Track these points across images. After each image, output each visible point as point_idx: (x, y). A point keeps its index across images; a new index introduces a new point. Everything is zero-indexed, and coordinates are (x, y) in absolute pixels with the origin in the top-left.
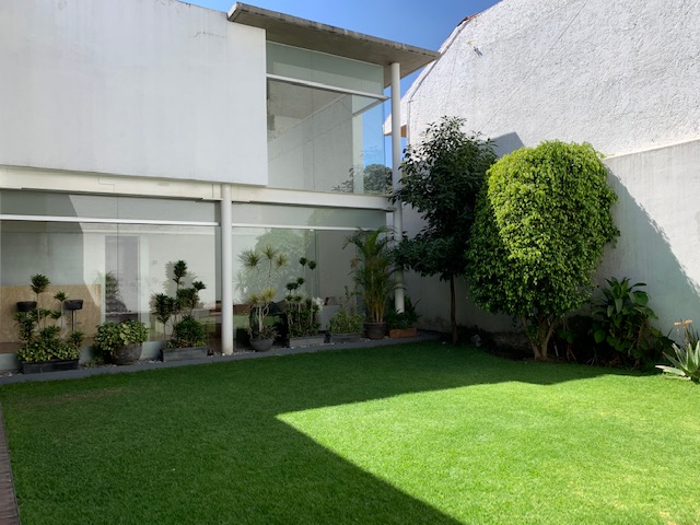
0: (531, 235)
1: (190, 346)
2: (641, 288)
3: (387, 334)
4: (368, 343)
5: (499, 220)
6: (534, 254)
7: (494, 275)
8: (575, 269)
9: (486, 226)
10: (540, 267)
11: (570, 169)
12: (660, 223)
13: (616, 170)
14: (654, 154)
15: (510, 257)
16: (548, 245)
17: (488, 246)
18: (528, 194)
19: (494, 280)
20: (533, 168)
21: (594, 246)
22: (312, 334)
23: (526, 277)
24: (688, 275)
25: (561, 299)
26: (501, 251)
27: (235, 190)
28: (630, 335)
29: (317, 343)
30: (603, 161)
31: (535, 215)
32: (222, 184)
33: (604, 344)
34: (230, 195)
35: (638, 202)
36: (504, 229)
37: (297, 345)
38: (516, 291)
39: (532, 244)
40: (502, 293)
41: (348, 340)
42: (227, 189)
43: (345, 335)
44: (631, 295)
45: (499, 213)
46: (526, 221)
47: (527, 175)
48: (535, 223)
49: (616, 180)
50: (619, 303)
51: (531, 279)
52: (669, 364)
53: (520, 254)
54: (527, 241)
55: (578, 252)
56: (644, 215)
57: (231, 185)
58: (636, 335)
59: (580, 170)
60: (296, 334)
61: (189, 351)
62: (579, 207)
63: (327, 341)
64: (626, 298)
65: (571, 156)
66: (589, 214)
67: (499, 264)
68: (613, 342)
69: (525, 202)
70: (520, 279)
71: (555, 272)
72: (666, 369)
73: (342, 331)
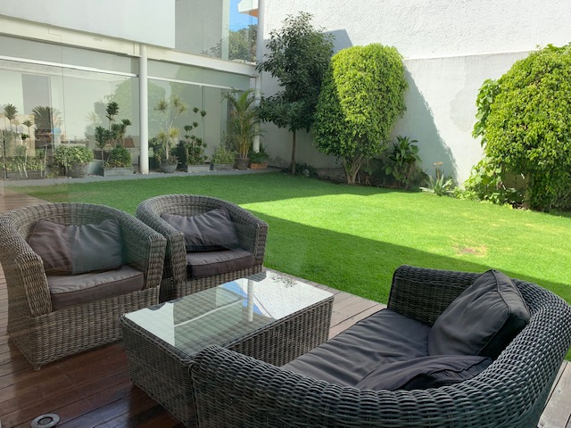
0: (360, 107)
1: (122, 166)
2: (414, 144)
3: (249, 167)
4: (237, 172)
5: (340, 94)
6: (361, 119)
7: (334, 130)
8: (382, 130)
9: (331, 97)
10: (364, 127)
11: (385, 65)
12: (431, 105)
13: (409, 68)
14: (433, 61)
15: (347, 119)
16: (369, 113)
17: (331, 111)
18: (361, 79)
19: (333, 133)
20: (364, 61)
21: (392, 117)
22: (202, 163)
23: (355, 132)
24: (441, 136)
25: (373, 148)
26: (340, 115)
27: (150, 49)
28: (405, 171)
29: (205, 170)
30: (403, 60)
31: (364, 93)
32: (141, 44)
33: (391, 175)
34: (147, 54)
35: (420, 90)
36: (344, 100)
37: (193, 170)
38: (346, 142)
39: (361, 112)
40: (338, 142)
41: (224, 169)
42: (145, 48)
43: (223, 166)
44: (409, 146)
45: (341, 90)
46: (358, 96)
47: (361, 65)
48: (363, 98)
49: (408, 74)
50: (403, 152)
51: (357, 134)
52: (426, 186)
53: (353, 118)
54: (358, 110)
55: (384, 119)
56: (422, 98)
57: (147, 45)
58: (408, 170)
59: (391, 66)
60: (191, 163)
61: (122, 170)
62: (388, 90)
63: (212, 168)
64: (407, 149)
65: (387, 56)
66: (393, 95)
67: (338, 123)
68: (396, 174)
69: (358, 84)
70: (351, 134)
71: (371, 131)
72: (425, 189)
73: (222, 163)
